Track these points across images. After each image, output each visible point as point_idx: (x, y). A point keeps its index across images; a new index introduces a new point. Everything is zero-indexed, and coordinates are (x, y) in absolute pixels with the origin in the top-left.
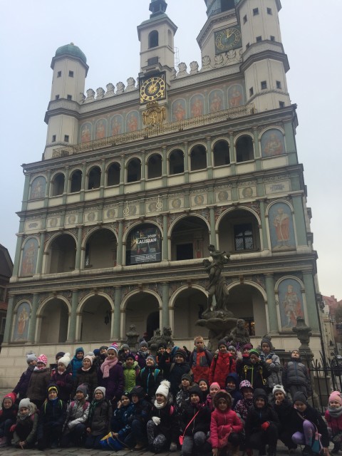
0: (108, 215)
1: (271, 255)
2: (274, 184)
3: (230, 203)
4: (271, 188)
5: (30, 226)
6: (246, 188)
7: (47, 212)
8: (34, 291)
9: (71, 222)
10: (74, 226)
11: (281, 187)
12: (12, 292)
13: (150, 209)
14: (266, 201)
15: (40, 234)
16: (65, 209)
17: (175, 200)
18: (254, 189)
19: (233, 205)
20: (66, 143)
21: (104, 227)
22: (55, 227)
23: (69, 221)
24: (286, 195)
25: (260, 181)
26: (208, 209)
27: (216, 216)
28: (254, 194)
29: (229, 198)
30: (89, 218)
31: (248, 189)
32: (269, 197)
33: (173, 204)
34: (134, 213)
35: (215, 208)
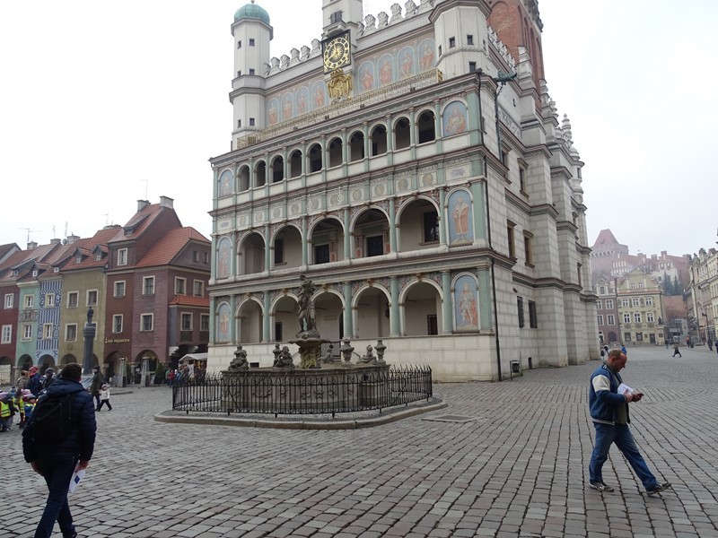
0: (292, 211)
2: (454, 169)
3: (410, 193)
4: (451, 174)
5: (222, 226)
6: (426, 175)
7: (236, 209)
8: (231, 293)
9: (259, 219)
10: (261, 224)
11: (461, 173)
12: (212, 295)
13: (332, 203)
14: (445, 189)
15: (231, 233)
16: (252, 205)
17: (356, 191)
18: (434, 175)
19: (412, 195)
20: (252, 127)
21: (289, 224)
22: (244, 225)
23: (257, 219)
24: (466, 181)
25: (440, 165)
26: (387, 200)
27: (396, 208)
28: (435, 181)
29: (409, 187)
30: (274, 214)
31: (429, 176)
32: (449, 185)
33: (353, 196)
34: (316, 208)
35: (395, 199)
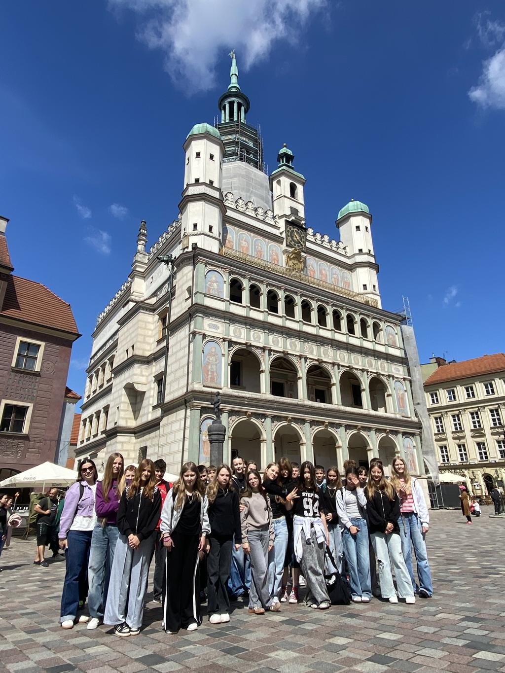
0: (291, 346)
1: (402, 418)
2: (395, 366)
3: (374, 371)
5: (210, 327)
6: (382, 363)
10: (261, 345)
12: (199, 403)
14: (393, 377)
15: (222, 339)
17: (341, 353)
18: (386, 365)
19: (376, 373)
22: (239, 337)
23: (254, 338)
28: (386, 369)
29: (374, 367)
33: (339, 356)
34: (312, 353)
